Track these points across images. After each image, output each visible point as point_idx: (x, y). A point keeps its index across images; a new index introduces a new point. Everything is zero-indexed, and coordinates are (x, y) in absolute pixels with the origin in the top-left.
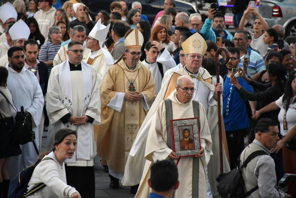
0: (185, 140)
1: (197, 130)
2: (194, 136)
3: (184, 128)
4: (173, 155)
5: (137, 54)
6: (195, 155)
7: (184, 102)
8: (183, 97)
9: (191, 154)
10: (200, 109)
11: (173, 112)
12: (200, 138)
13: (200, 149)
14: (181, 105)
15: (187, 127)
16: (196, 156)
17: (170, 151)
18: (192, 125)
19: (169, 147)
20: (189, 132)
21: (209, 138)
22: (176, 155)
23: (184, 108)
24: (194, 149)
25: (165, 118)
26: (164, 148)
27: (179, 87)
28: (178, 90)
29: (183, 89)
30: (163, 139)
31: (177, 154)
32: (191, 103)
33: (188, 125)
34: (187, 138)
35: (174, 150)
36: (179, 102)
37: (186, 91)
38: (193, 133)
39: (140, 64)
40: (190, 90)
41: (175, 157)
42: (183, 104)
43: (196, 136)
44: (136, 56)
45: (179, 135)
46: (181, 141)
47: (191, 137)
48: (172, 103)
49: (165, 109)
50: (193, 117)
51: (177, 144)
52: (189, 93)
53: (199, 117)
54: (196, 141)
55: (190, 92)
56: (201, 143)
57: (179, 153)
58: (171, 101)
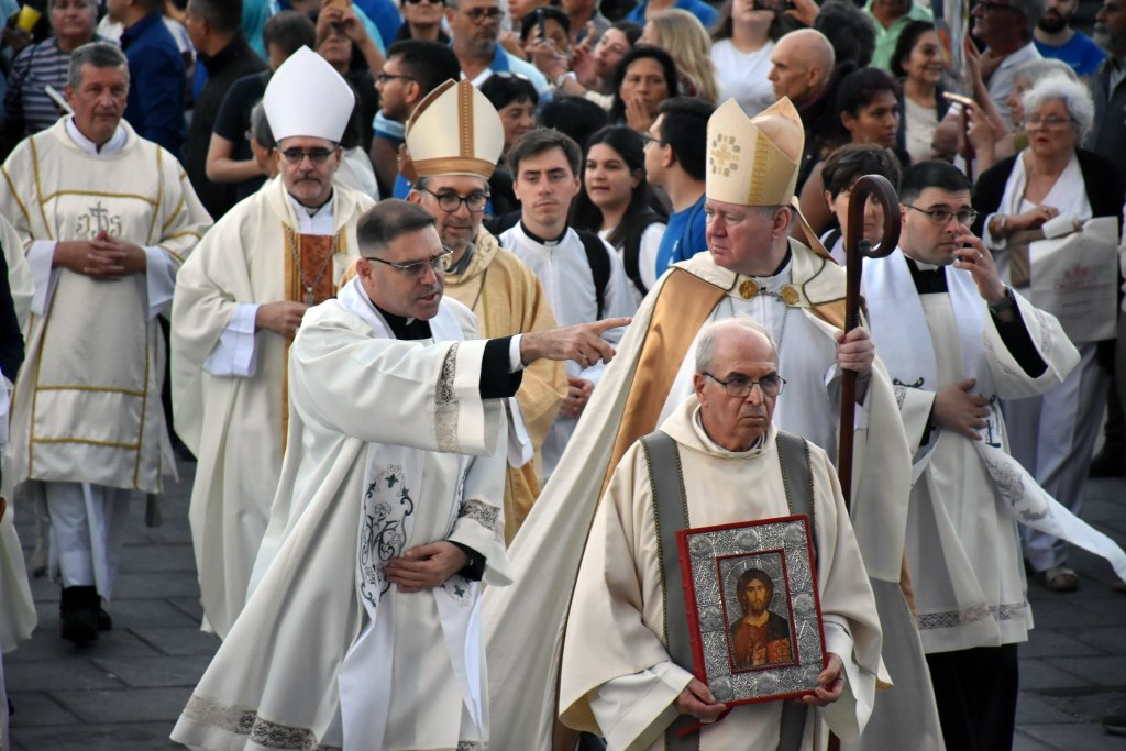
0: (749, 625)
1: (807, 573)
2: (794, 601)
3: (744, 565)
4: (698, 698)
5: (461, 200)
6: (801, 695)
7: (734, 443)
8: (726, 420)
9: (780, 691)
10: (814, 474)
11: (687, 492)
12: (819, 614)
13: (826, 666)
14: (724, 458)
15: (758, 564)
16: (805, 697)
17: (679, 678)
18: (780, 551)
19: (678, 661)
20: (768, 584)
21: (866, 608)
22: (712, 698)
23: (740, 471)
24: (797, 664)
25: (653, 525)
26: (649, 666)
27: (705, 374)
28: (704, 390)
29: (724, 384)
30: (643, 621)
31: (713, 693)
32: (771, 448)
33: (760, 553)
34: (758, 613)
35: (700, 673)
36: (714, 447)
37: (738, 389)
38: (788, 590)
39: (487, 248)
40: (758, 386)
41: (709, 708)
42: (733, 454)
43: (802, 601)
44: (457, 209)
45: (723, 599)
46: (732, 630)
47: (779, 609)
48: (682, 452)
49: (648, 483)
50: (785, 513)
51: (714, 647)
52: (756, 402)
53: (812, 513)
54: (803, 628)
55: (755, 393)
56: (826, 637)
57: (724, 687)
58: (674, 442)
